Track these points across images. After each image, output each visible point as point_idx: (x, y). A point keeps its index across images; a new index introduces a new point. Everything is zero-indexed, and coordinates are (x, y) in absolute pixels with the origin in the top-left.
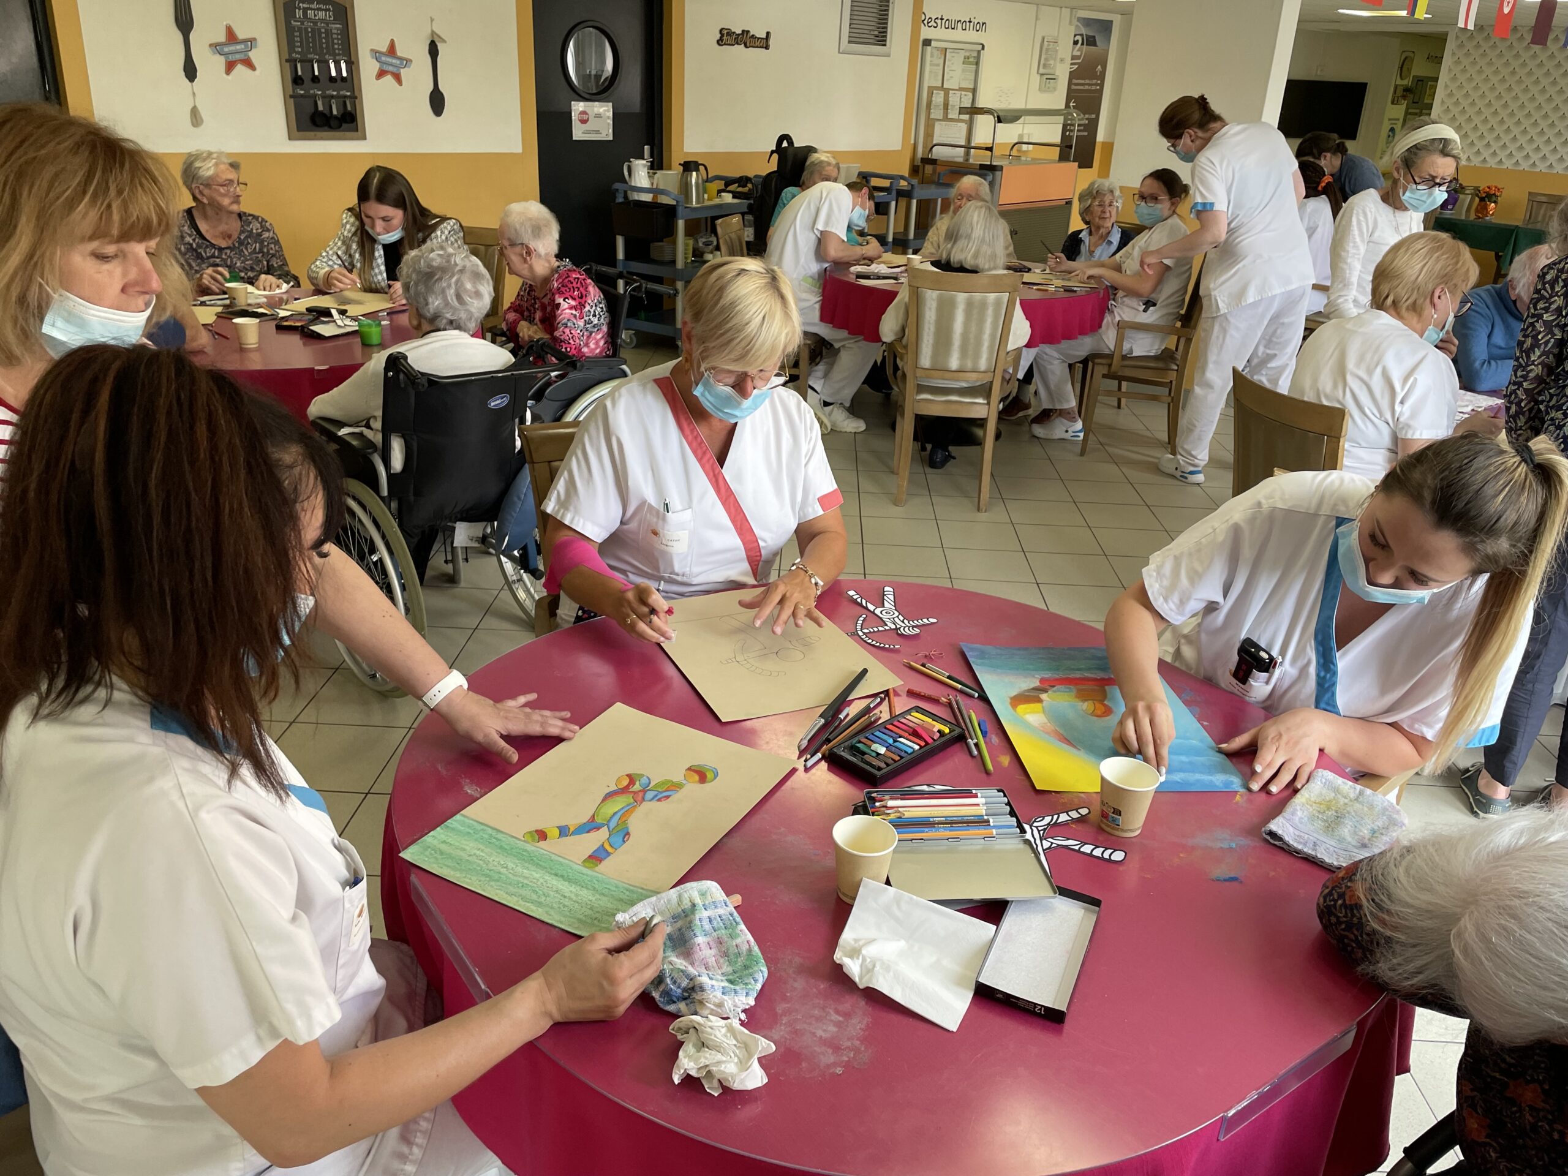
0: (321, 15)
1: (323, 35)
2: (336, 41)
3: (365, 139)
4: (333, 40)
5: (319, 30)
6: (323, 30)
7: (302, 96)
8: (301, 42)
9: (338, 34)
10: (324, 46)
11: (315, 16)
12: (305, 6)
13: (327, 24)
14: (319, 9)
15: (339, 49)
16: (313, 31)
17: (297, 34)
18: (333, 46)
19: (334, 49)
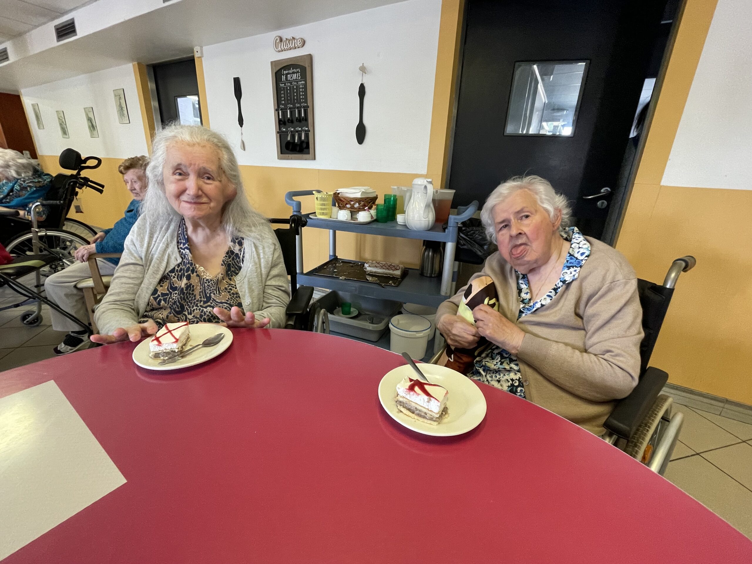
0: (295, 76)
1: (295, 90)
2: (301, 93)
3: (315, 159)
4: (300, 92)
5: (293, 87)
6: (295, 87)
7: (283, 132)
8: (284, 97)
9: (302, 88)
10: (295, 97)
11: (291, 78)
12: (287, 72)
13: (297, 82)
14: (293, 73)
15: (303, 99)
16: (290, 87)
17: (282, 92)
18: (300, 97)
19: (300, 99)
